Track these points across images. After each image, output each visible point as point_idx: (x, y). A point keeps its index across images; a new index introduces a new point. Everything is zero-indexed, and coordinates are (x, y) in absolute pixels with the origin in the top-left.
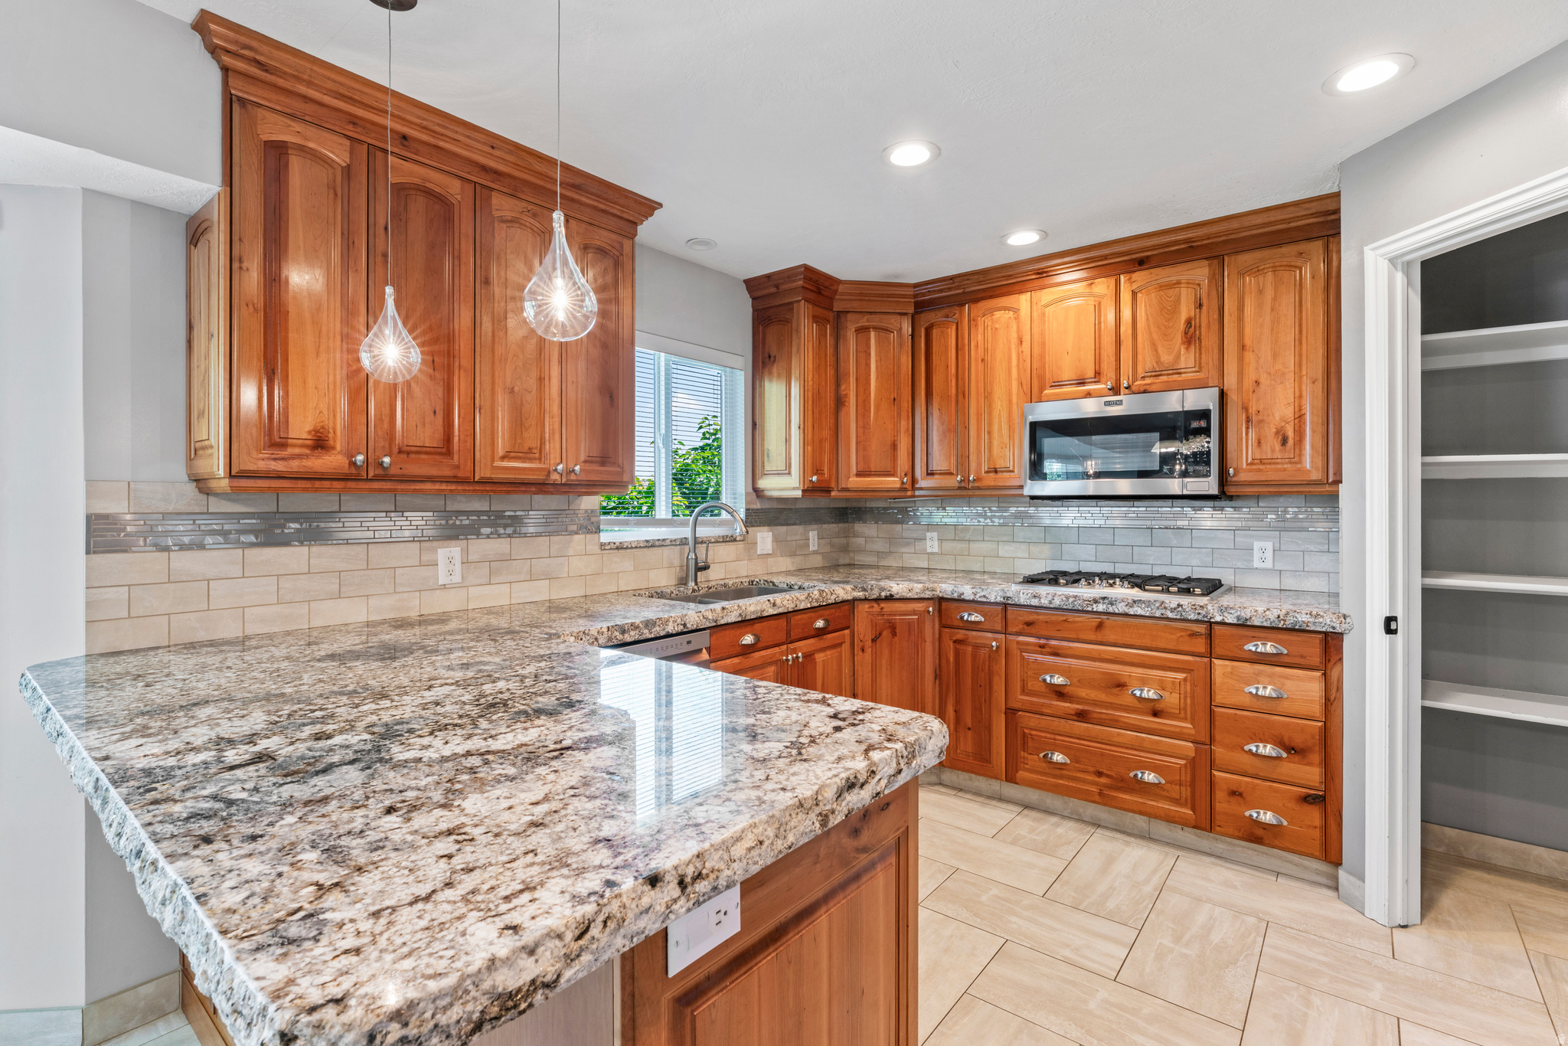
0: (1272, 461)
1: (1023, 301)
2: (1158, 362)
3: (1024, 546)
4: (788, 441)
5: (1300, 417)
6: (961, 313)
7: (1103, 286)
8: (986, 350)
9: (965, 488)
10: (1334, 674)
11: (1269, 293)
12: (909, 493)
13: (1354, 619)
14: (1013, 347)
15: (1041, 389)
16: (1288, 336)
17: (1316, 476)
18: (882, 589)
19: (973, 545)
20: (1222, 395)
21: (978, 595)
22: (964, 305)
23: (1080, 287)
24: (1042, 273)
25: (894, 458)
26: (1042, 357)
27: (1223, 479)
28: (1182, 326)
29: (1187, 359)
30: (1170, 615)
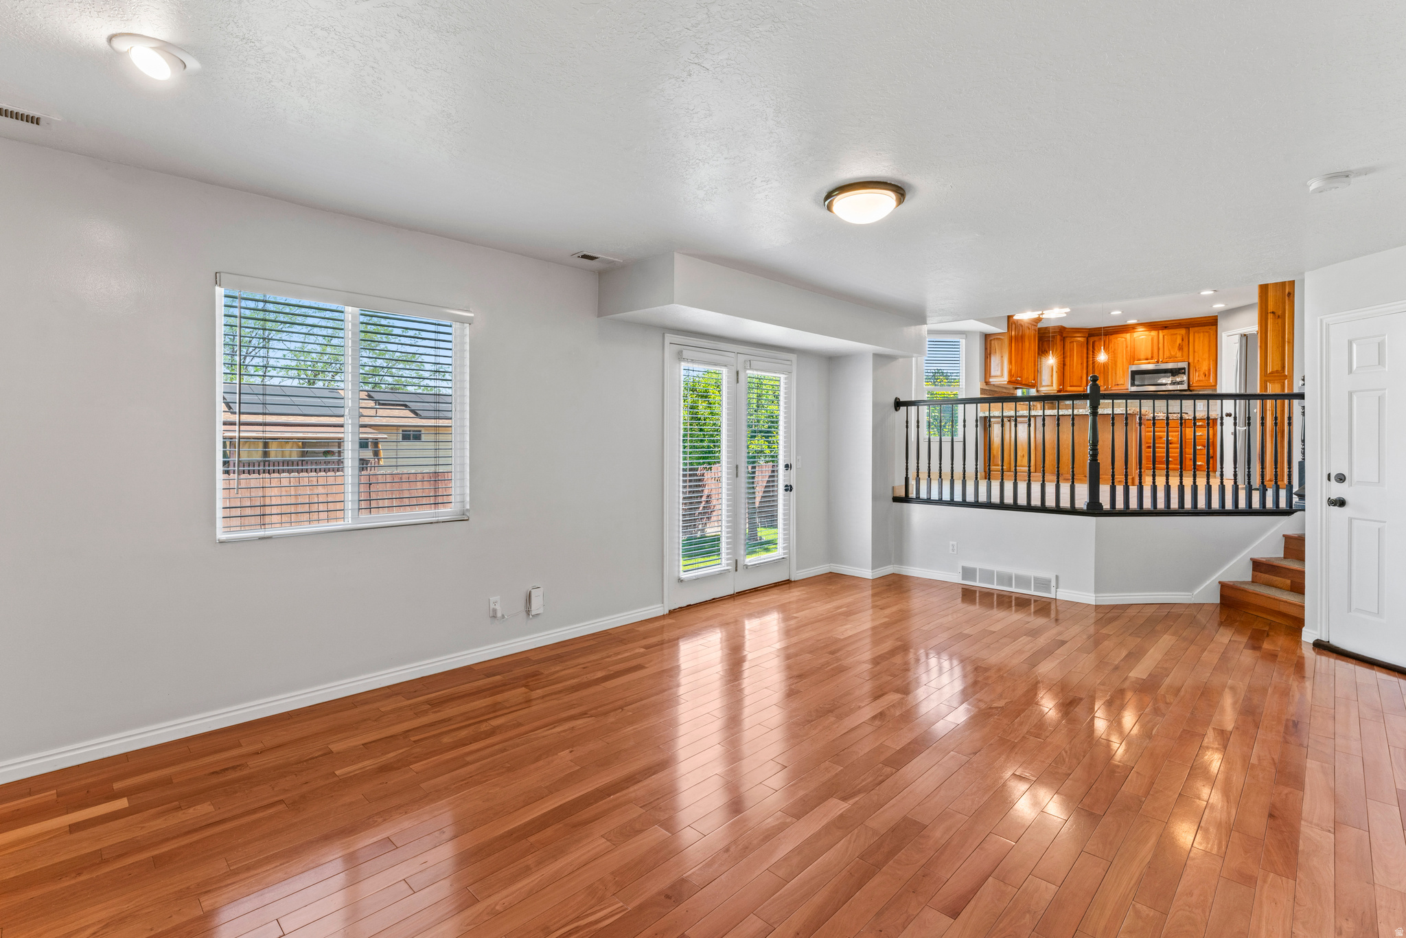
0: (1202, 381)
1: (1128, 336)
2: (1170, 355)
4: (1052, 376)
5: (1209, 370)
6: (1106, 338)
7: (1154, 333)
8: (1115, 349)
10: (1215, 428)
11: (1202, 339)
15: (1134, 362)
16: (1207, 349)
17: (1213, 384)
20: (1189, 363)
22: (1107, 336)
23: (1147, 333)
24: (1134, 328)
25: (1081, 382)
26: (1134, 352)
27: (1189, 386)
28: (1177, 345)
29: (1179, 354)
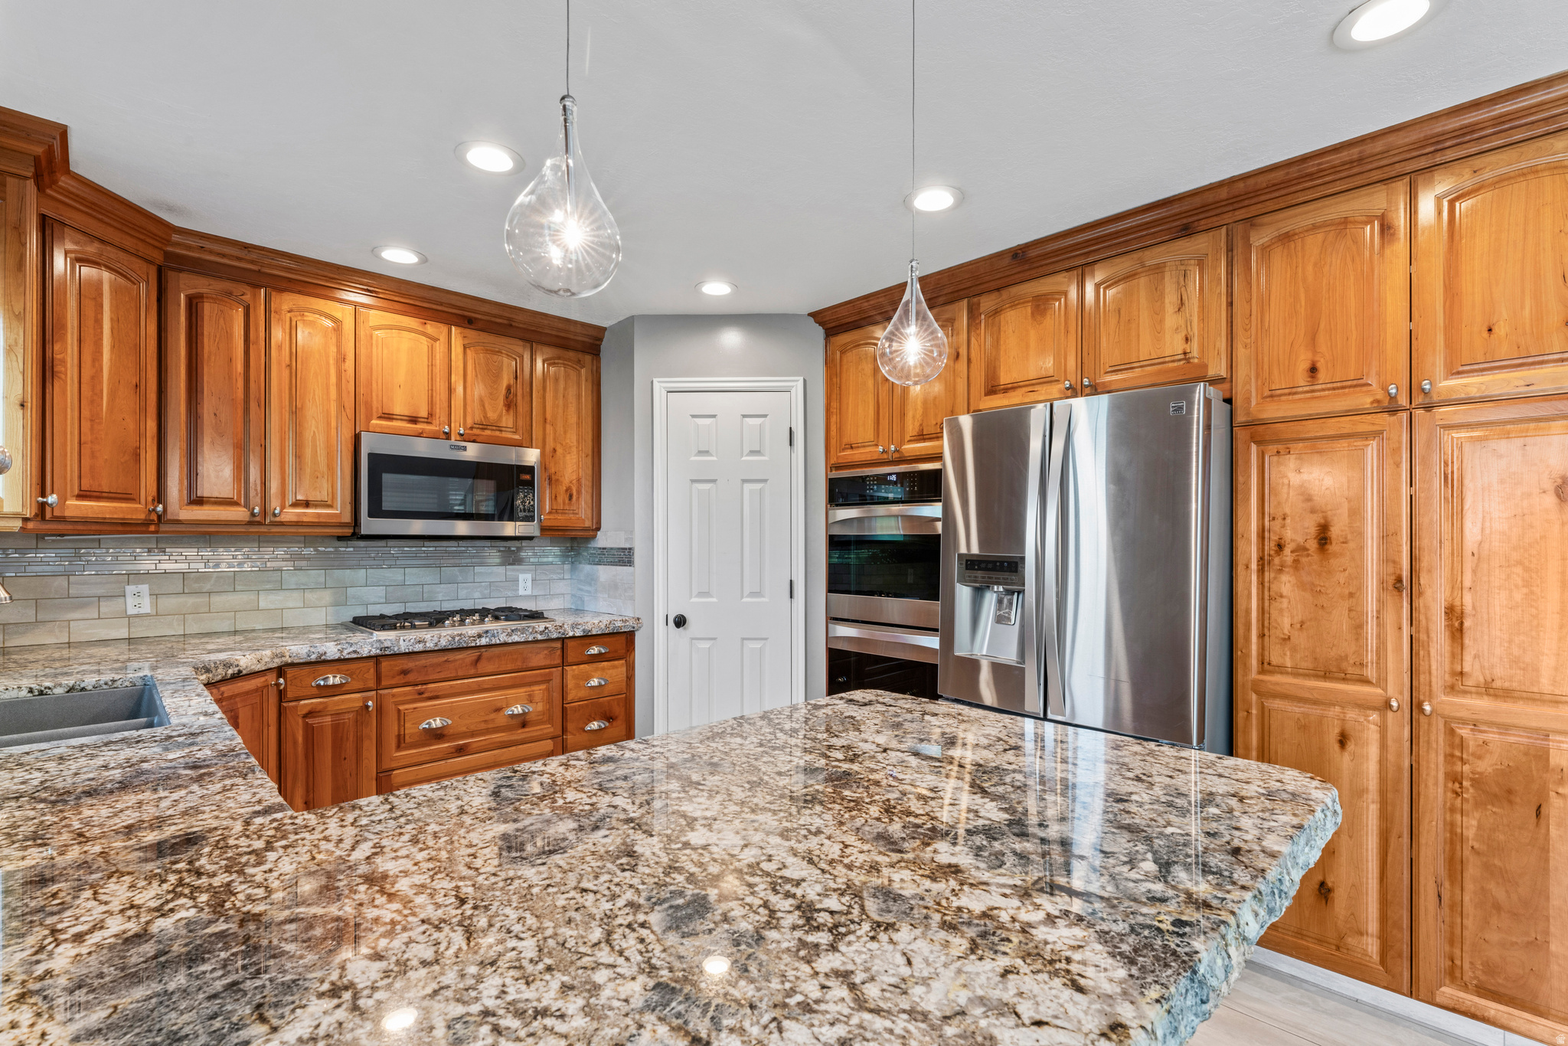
2: (485, 417)
3: (296, 594)
5: (579, 480)
6: (255, 297)
7: (434, 330)
8: (294, 355)
9: (259, 524)
11: (562, 383)
12: (152, 528)
13: (643, 620)
14: (332, 362)
15: (369, 419)
18: (227, 665)
19: (216, 599)
21: (345, 652)
22: (260, 287)
26: (369, 383)
28: (503, 391)
29: (507, 420)
30: (540, 637)
